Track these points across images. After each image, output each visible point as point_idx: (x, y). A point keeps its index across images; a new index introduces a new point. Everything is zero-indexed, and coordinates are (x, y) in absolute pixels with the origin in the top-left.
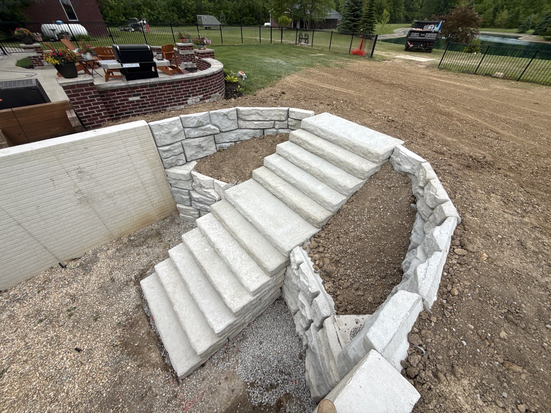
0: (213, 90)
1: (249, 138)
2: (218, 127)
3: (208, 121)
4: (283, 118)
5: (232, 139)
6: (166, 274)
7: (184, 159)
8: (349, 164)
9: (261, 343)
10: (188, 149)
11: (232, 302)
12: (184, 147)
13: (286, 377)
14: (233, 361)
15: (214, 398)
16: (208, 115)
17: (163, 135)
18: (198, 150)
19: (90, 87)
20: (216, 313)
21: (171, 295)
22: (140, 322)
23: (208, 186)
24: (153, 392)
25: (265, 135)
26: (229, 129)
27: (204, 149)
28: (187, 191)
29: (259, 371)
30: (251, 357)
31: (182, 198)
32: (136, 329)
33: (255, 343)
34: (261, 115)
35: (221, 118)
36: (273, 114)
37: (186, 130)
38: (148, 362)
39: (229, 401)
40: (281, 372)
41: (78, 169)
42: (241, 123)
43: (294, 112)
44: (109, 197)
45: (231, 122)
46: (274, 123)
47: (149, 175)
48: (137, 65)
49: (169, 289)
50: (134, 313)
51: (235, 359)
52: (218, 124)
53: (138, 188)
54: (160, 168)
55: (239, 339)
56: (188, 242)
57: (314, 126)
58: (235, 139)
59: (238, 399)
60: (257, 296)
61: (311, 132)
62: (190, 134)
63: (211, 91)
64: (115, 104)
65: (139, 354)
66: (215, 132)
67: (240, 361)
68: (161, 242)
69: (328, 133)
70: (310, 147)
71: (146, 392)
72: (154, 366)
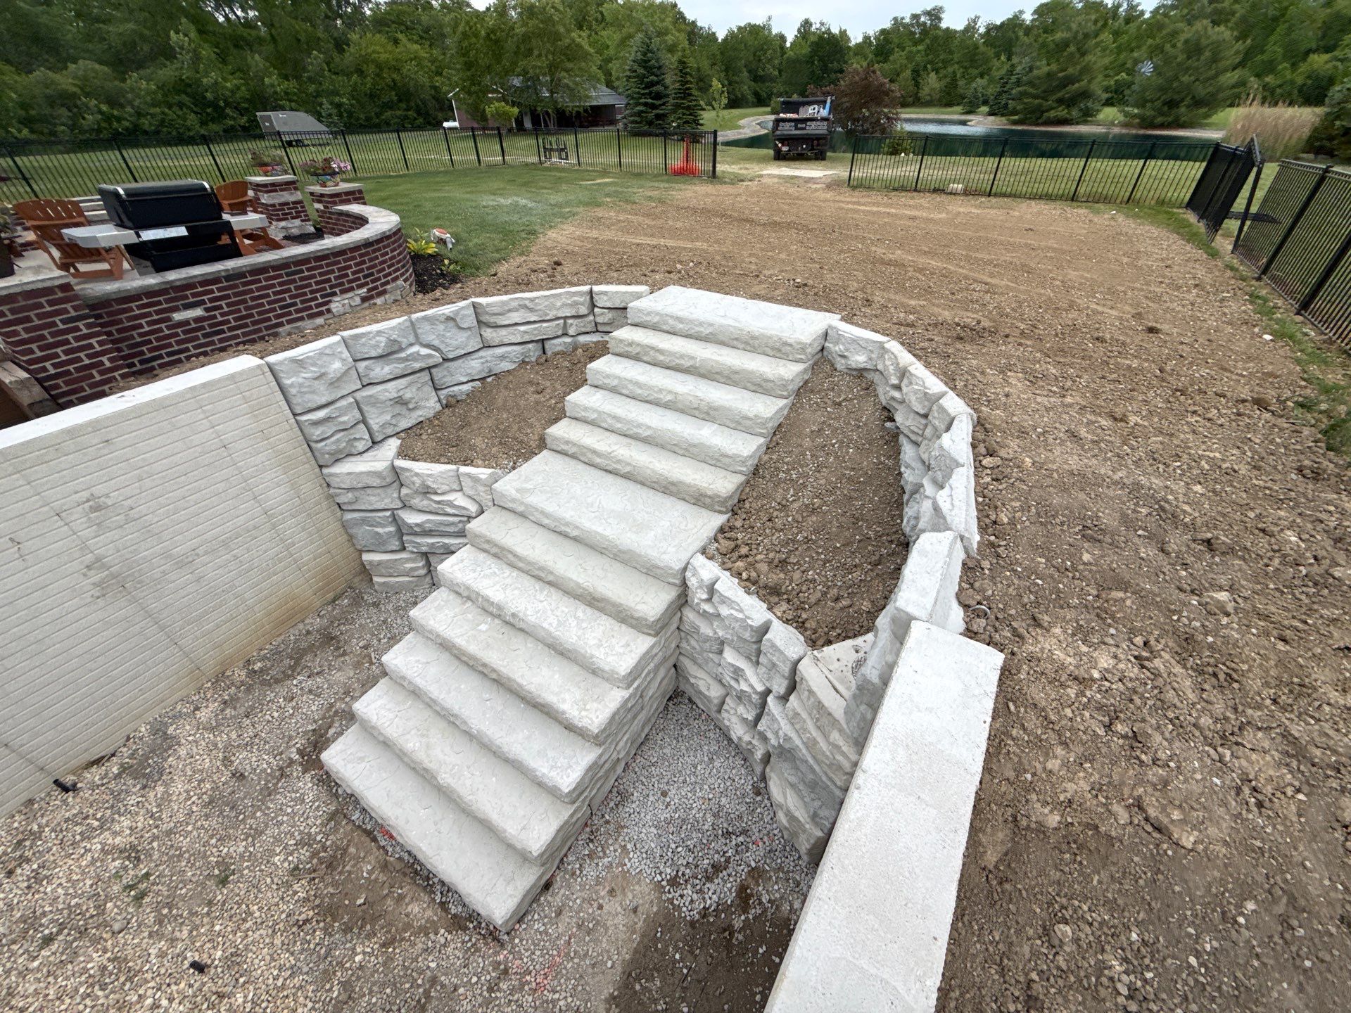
0: (389, 274)
1: (513, 366)
2: (436, 349)
3: (412, 339)
4: (583, 310)
5: (474, 372)
6: (391, 716)
7: (367, 437)
8: (752, 372)
9: (664, 794)
10: (373, 410)
11: (584, 713)
12: (365, 408)
13: (741, 839)
14: (615, 851)
15: (597, 942)
16: (408, 324)
17: (307, 383)
18: (398, 409)
19: (60, 295)
20: (550, 754)
21: (421, 756)
22: (352, 850)
23: (445, 488)
24: (443, 986)
25: (549, 353)
26: (463, 352)
27: (411, 406)
28: (388, 514)
29: (679, 849)
30: (653, 829)
31: (378, 533)
32: (348, 868)
33: (651, 798)
34: (531, 310)
35: (442, 327)
36: (559, 304)
37: (362, 365)
38: (408, 926)
39: (634, 932)
40: (727, 834)
41: (88, 501)
42: (488, 333)
43: (605, 293)
44: (183, 563)
45: (466, 334)
46: (565, 323)
47: (281, 489)
48: (181, 231)
49: (412, 744)
50: (327, 835)
51: (617, 846)
52: (436, 343)
53: (255, 528)
54: (309, 469)
55: (612, 804)
56: (432, 622)
57: (658, 314)
58: (480, 372)
59: (652, 923)
60: (635, 685)
61: (655, 328)
62: (372, 374)
63: (385, 276)
64: (134, 333)
65: (374, 919)
66: (431, 362)
67: (629, 846)
68: (344, 654)
69: (691, 321)
70: (661, 358)
71: (427, 994)
72: (424, 931)
